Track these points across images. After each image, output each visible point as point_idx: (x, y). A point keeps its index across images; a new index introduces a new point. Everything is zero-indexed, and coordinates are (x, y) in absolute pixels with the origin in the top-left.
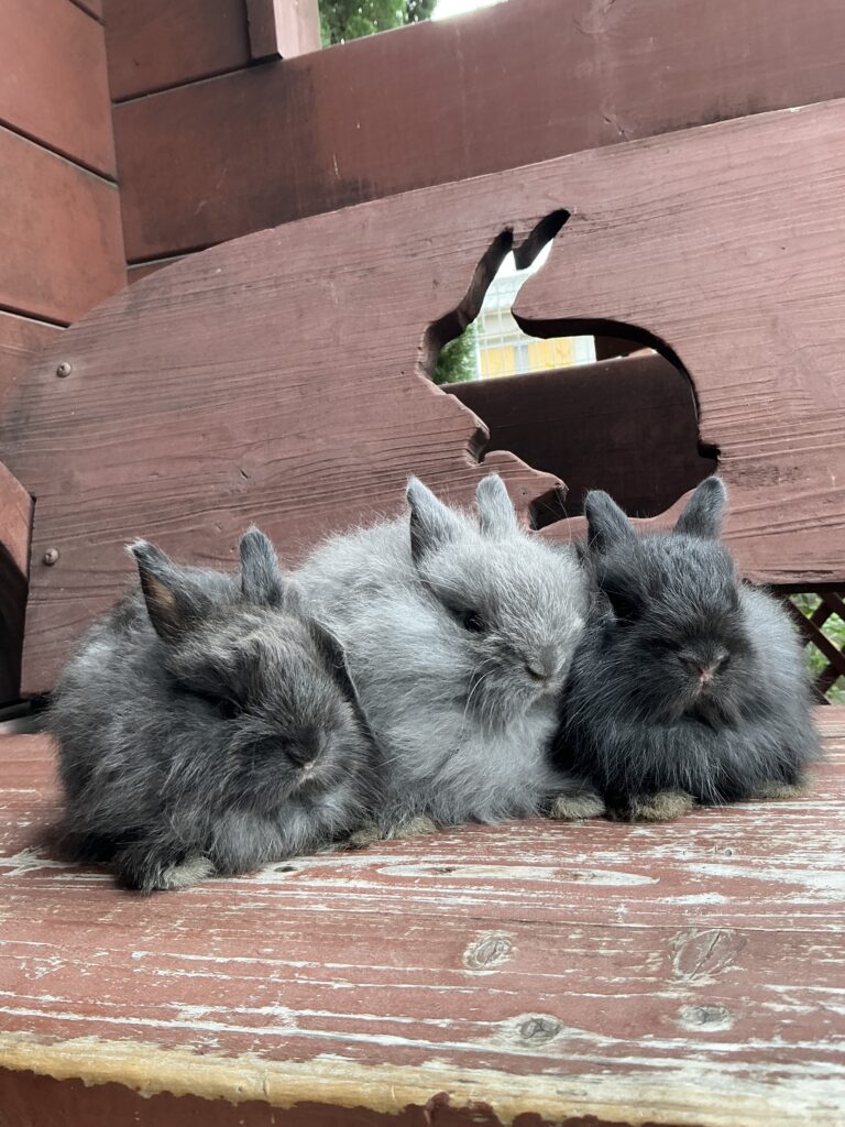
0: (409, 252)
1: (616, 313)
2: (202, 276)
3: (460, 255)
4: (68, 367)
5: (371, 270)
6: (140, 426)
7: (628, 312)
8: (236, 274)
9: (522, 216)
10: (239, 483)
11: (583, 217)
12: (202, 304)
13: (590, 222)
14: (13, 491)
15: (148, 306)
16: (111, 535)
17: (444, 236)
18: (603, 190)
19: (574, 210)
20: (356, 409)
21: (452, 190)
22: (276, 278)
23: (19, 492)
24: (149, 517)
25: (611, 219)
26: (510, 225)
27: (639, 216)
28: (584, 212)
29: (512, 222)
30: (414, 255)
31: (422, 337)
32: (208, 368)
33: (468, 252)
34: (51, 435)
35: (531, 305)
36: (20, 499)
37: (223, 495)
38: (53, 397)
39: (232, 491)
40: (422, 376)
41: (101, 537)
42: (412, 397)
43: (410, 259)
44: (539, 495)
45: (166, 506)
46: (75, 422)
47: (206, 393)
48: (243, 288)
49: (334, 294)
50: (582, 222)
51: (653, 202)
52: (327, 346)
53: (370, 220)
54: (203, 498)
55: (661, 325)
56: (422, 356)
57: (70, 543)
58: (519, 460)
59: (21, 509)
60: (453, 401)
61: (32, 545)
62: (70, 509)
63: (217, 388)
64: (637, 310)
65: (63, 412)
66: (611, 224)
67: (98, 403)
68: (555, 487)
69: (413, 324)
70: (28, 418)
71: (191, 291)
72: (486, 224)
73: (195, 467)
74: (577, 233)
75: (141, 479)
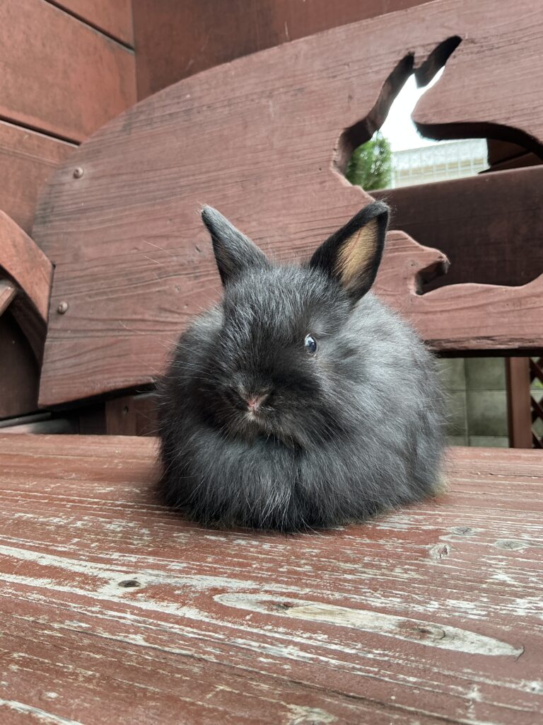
0: (331, 75)
1: (497, 117)
2: (176, 100)
3: (370, 75)
4: (81, 171)
5: (301, 90)
6: (127, 213)
7: (507, 116)
8: (200, 98)
9: (422, 43)
10: (194, 255)
11: (473, 41)
12: (175, 121)
13: (478, 45)
14: (38, 259)
15: (138, 124)
16: (104, 293)
17: (359, 61)
18: (490, 18)
19: (465, 36)
20: (283, 198)
21: (367, 25)
22: (229, 100)
23: (44, 260)
24: (130, 280)
25: (496, 42)
26: (412, 50)
27: (519, 39)
28: (474, 37)
29: (413, 47)
30: (335, 77)
31: (337, 140)
32: (176, 169)
33: (377, 72)
34: (67, 220)
35: (427, 112)
36: (43, 266)
37: (182, 265)
38: (70, 193)
39: (189, 262)
40: (335, 172)
41: (97, 294)
42: (327, 189)
43: (331, 80)
44: (424, 266)
45: (141, 272)
46: (83, 211)
47: (174, 188)
48: (205, 108)
49: (271, 110)
50: (472, 45)
51: (533, 26)
52: (263, 150)
53: (302, 52)
54: (168, 267)
55: (535, 126)
56: (337, 156)
57: (76, 298)
58: (410, 238)
59: (44, 273)
60: (359, 191)
61: (52, 299)
62: (78, 273)
63: (182, 184)
64: (515, 114)
65: (76, 203)
66: (496, 46)
67: (99, 197)
68: (439, 260)
69: (331, 130)
70: (53, 208)
71: (168, 112)
72: (392, 50)
73: (165, 243)
74: (468, 54)
75: (126, 252)
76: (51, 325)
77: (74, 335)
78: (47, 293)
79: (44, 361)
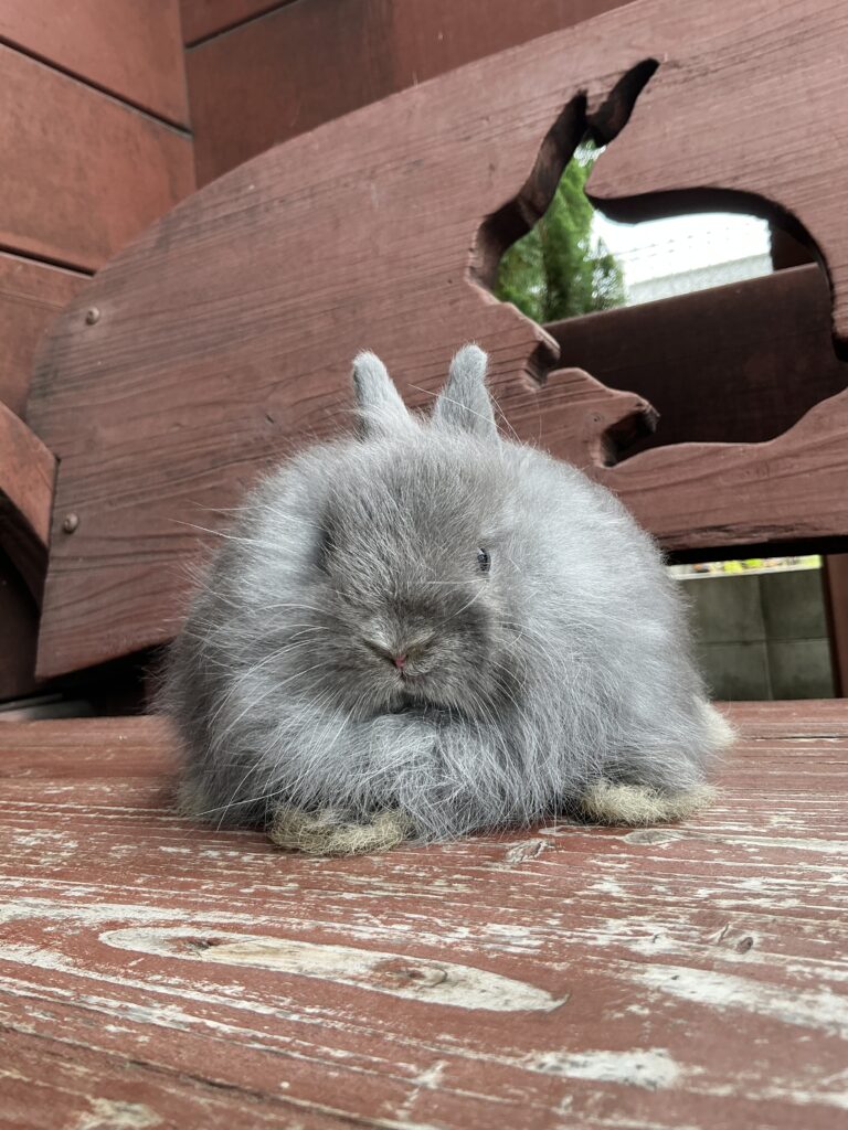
0: (462, 136)
1: (719, 177)
2: (234, 195)
3: (521, 131)
4: (96, 312)
5: (417, 163)
6: (164, 371)
7: (734, 174)
8: (269, 188)
9: (599, 74)
10: (264, 429)
11: (675, 65)
12: (233, 227)
13: (685, 69)
15: (178, 237)
16: (132, 497)
17: (504, 111)
18: (702, 27)
19: (664, 58)
20: (395, 331)
21: (514, 56)
23: (41, 452)
24: (168, 474)
25: (711, 62)
26: (583, 87)
27: (749, 53)
28: (677, 58)
29: (586, 82)
30: (468, 138)
31: (474, 236)
32: (236, 299)
33: (531, 126)
34: (76, 388)
35: (609, 180)
36: (41, 460)
37: (246, 445)
38: (81, 347)
39: (256, 439)
40: (474, 284)
41: (120, 499)
42: (460, 310)
43: (463, 143)
44: (614, 421)
45: (186, 461)
46: (100, 373)
47: (232, 328)
48: (276, 203)
49: (374, 197)
50: (674, 71)
51: (768, 33)
52: (364, 259)
53: (419, 106)
54: (225, 449)
55: (780, 186)
56: (475, 259)
57: (90, 507)
58: (591, 378)
59: (43, 472)
60: (510, 310)
62: (94, 469)
63: (244, 321)
64: (747, 170)
65: (91, 362)
66: (712, 68)
67: (124, 350)
68: (637, 409)
69: (463, 221)
70: (56, 371)
71: (222, 214)
72: (553, 90)
73: (219, 413)
74: (669, 84)
75: (164, 431)
76: (54, 552)
77: (87, 565)
78: (47, 502)
79: (44, 608)
